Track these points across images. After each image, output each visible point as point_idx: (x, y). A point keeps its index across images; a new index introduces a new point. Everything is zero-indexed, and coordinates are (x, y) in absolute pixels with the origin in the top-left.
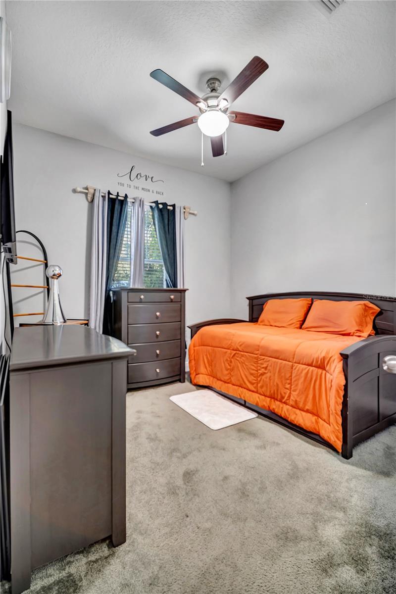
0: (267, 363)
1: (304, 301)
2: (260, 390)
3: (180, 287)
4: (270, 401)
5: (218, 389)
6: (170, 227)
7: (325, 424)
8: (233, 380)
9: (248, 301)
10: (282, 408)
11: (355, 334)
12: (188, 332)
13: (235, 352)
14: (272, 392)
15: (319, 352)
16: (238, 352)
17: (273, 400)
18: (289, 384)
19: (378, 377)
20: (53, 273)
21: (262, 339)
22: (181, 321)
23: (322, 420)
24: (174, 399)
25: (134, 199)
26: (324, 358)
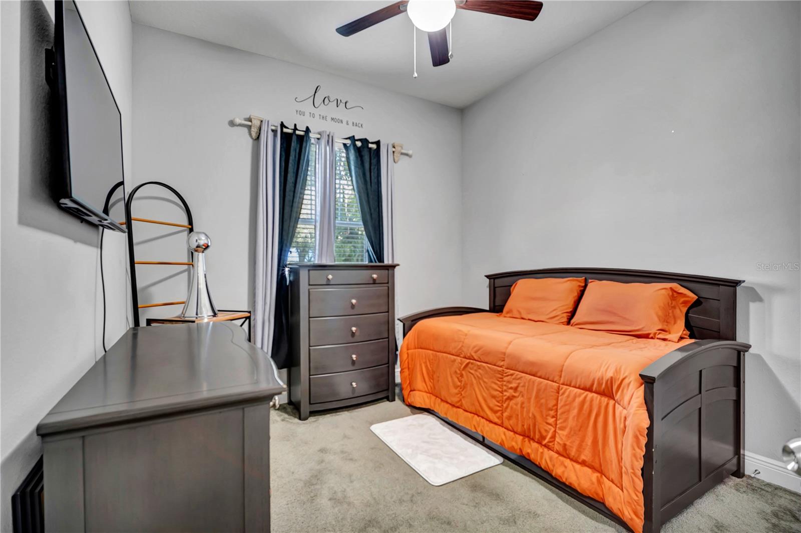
0: (518, 381)
1: (575, 283)
2: (506, 423)
3: (387, 261)
4: (523, 441)
5: (442, 415)
6: (372, 174)
7: (614, 486)
8: (466, 403)
9: (488, 280)
10: (542, 453)
11: (657, 336)
12: (399, 327)
13: (468, 361)
14: (525, 427)
15: (603, 369)
16: (472, 361)
17: (527, 439)
18: (553, 417)
19: (700, 409)
20: (196, 244)
21: (510, 343)
22: (388, 312)
23: (608, 479)
24: (377, 429)
25: (319, 134)
26: (612, 380)
